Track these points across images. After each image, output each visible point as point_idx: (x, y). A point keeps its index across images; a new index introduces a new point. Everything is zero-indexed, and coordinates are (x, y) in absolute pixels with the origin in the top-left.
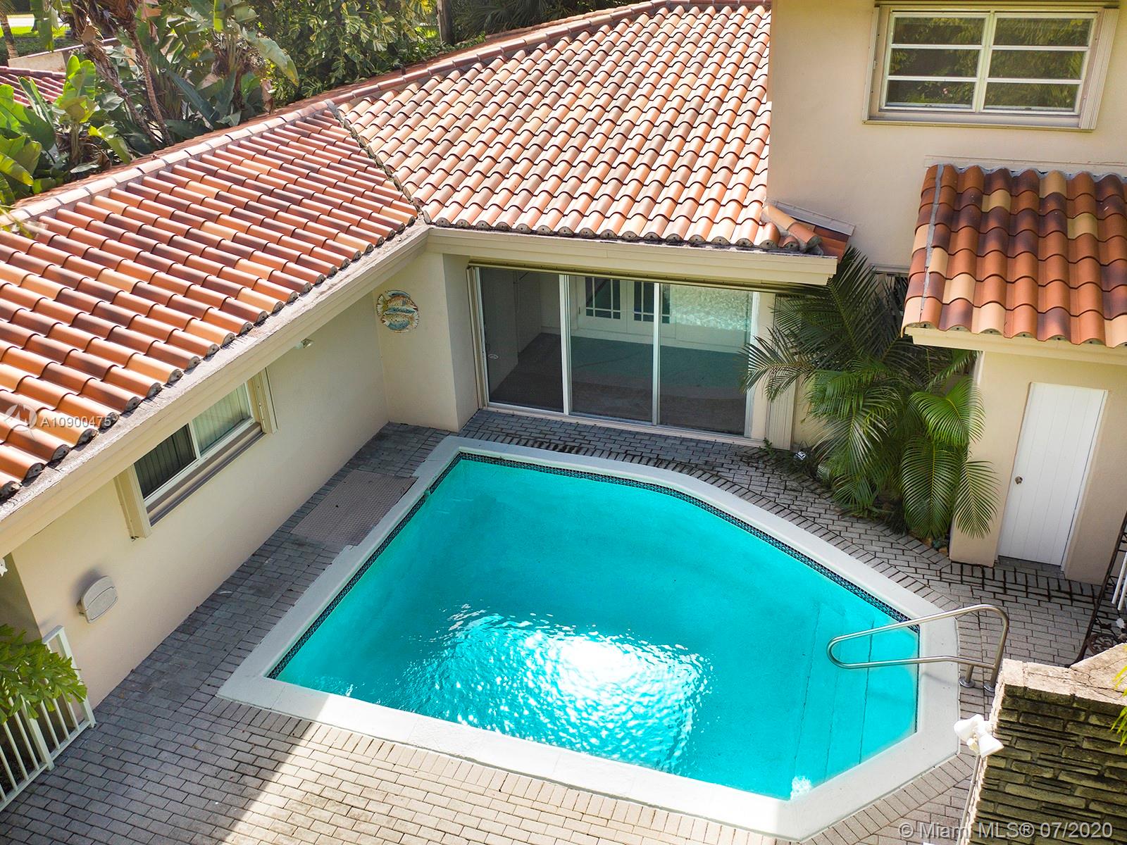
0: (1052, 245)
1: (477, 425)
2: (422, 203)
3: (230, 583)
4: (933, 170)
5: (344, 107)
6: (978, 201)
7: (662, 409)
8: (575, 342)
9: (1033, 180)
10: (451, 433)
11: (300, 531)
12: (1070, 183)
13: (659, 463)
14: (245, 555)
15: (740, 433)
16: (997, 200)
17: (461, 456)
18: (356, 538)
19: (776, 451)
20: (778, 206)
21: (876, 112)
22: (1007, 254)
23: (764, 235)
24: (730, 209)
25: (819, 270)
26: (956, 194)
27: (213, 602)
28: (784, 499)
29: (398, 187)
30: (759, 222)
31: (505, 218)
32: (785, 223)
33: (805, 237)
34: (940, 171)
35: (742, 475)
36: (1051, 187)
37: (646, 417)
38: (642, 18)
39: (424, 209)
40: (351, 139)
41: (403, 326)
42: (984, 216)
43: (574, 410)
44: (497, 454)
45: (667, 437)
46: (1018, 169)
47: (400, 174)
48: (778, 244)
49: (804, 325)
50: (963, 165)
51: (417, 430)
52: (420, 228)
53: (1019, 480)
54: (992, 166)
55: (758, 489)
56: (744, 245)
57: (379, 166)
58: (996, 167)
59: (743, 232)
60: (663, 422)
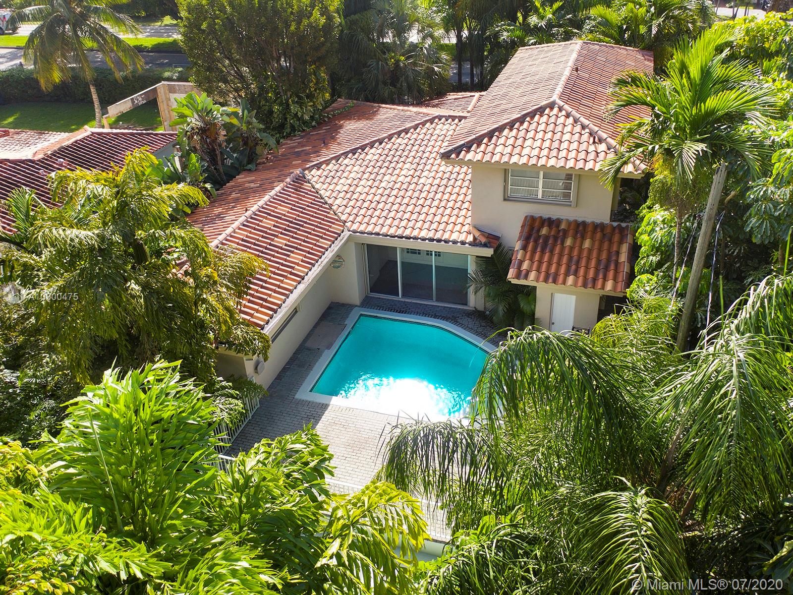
0: (557, 250)
1: (367, 303)
2: (346, 222)
3: (288, 363)
4: (526, 217)
5: (307, 172)
6: (539, 231)
7: (437, 295)
8: (403, 263)
9: (558, 222)
10: (356, 306)
11: (308, 344)
12: (569, 223)
13: (435, 317)
14: (290, 354)
15: (466, 304)
16: (544, 231)
17: (361, 315)
18: (329, 347)
19: (479, 311)
20: (475, 227)
21: (506, 197)
22: (543, 252)
23: (470, 238)
24: (458, 228)
25: (488, 252)
26: (532, 228)
27: (284, 370)
28: (480, 330)
29: (336, 214)
30: (469, 233)
31: (377, 230)
32: (477, 234)
33: (483, 240)
34: (528, 218)
35: (466, 321)
36: (563, 226)
37: (430, 298)
38: (428, 124)
39: (346, 224)
40: (313, 190)
41: (339, 267)
42: (539, 237)
43: (403, 296)
44: (375, 315)
45: (439, 306)
46: (554, 217)
47: (334, 208)
48: (475, 243)
49: (486, 268)
50: (537, 215)
51: (343, 305)
52: (346, 234)
53: (553, 324)
54: (546, 216)
55: (470, 326)
56: (463, 243)
57: (326, 203)
58: (547, 216)
59: (462, 237)
60: (437, 300)
